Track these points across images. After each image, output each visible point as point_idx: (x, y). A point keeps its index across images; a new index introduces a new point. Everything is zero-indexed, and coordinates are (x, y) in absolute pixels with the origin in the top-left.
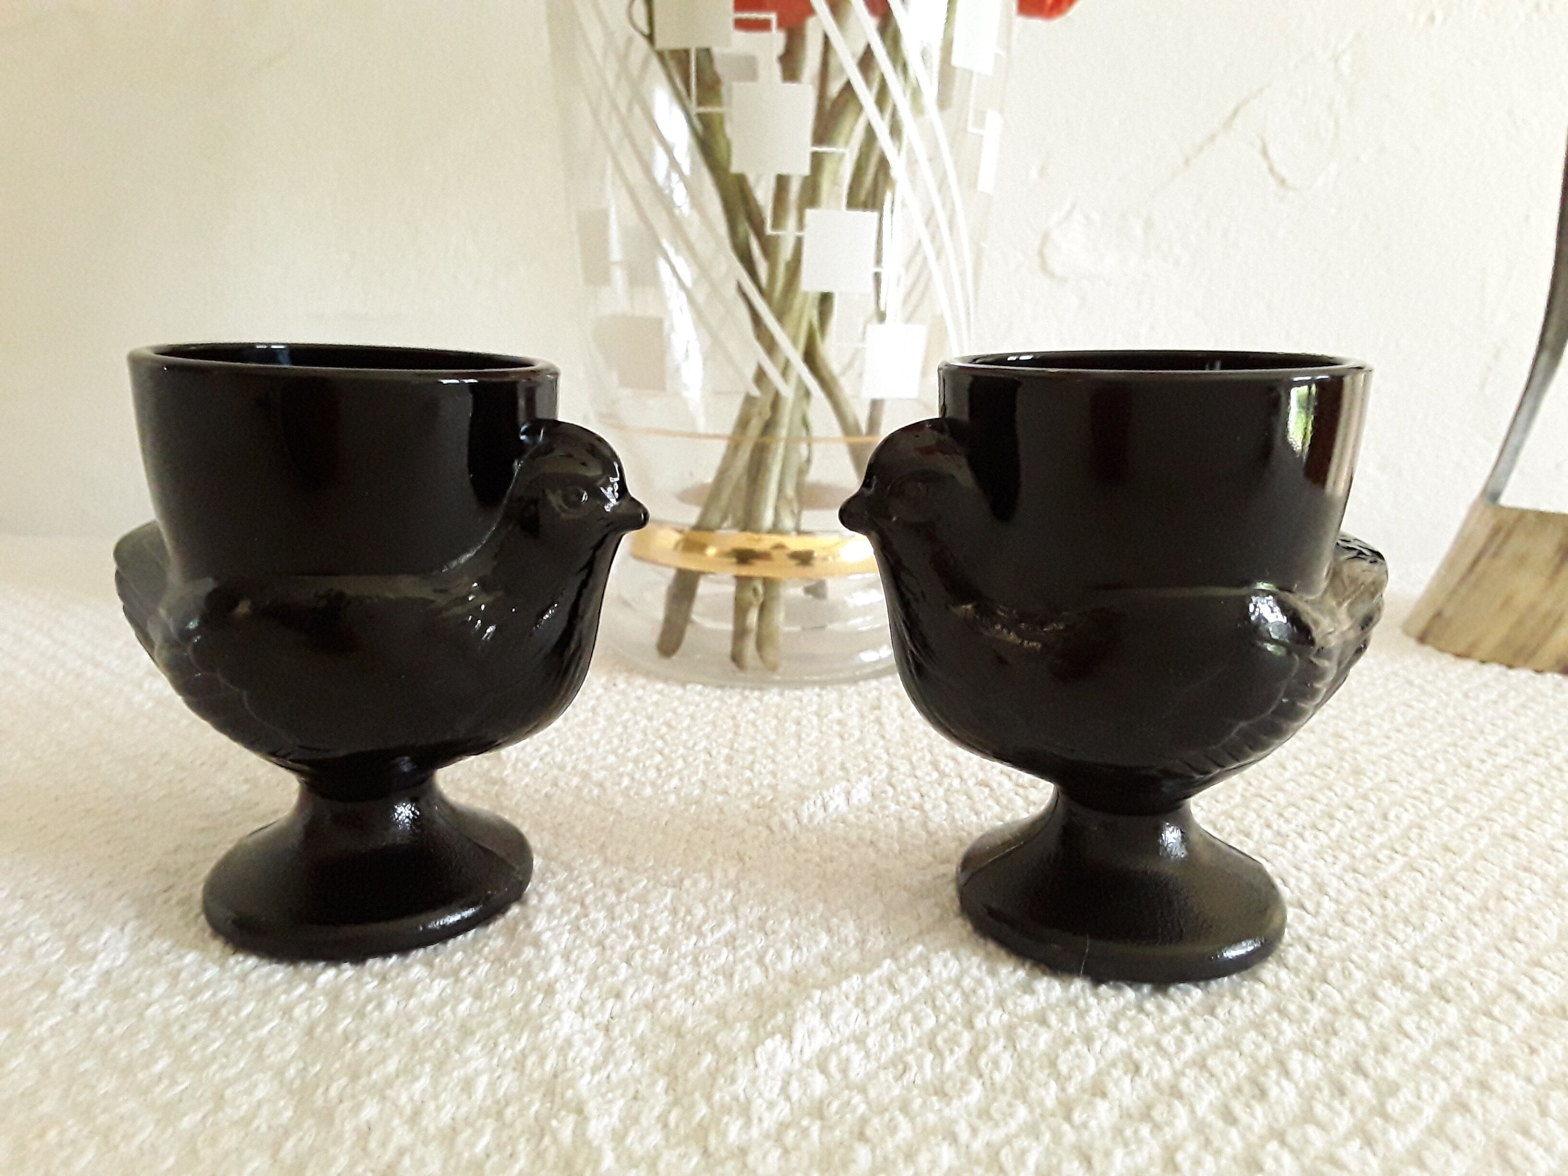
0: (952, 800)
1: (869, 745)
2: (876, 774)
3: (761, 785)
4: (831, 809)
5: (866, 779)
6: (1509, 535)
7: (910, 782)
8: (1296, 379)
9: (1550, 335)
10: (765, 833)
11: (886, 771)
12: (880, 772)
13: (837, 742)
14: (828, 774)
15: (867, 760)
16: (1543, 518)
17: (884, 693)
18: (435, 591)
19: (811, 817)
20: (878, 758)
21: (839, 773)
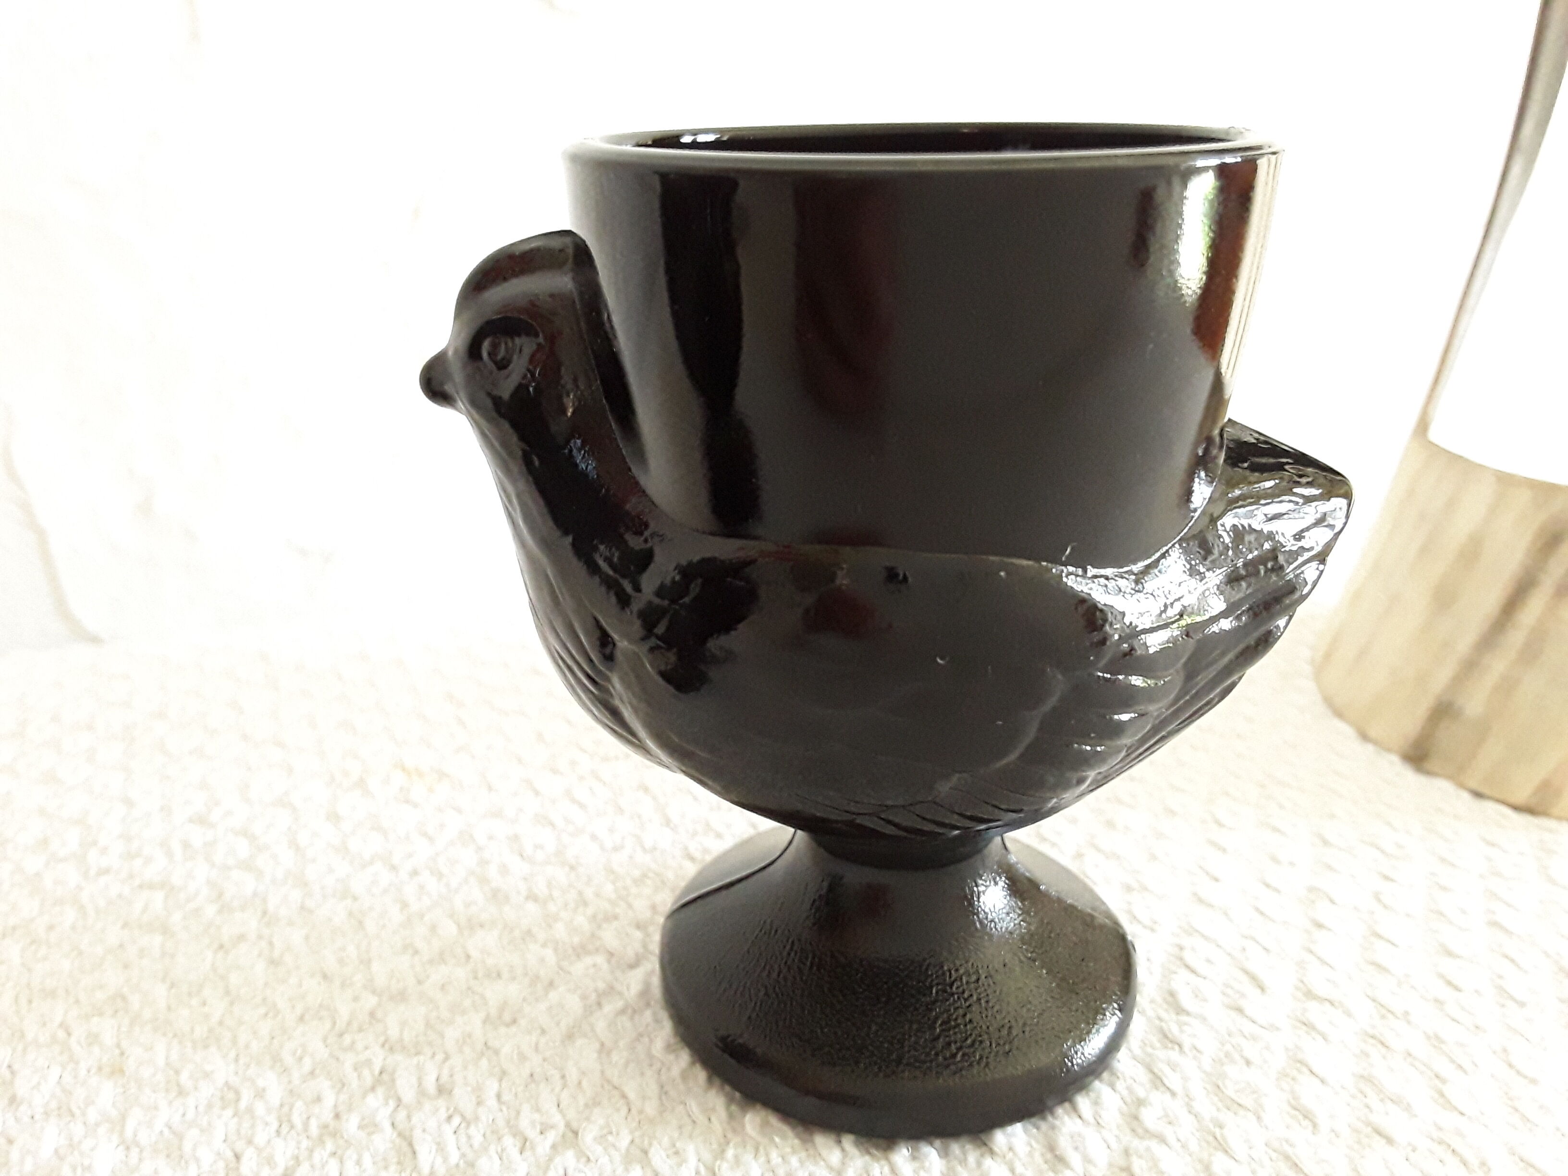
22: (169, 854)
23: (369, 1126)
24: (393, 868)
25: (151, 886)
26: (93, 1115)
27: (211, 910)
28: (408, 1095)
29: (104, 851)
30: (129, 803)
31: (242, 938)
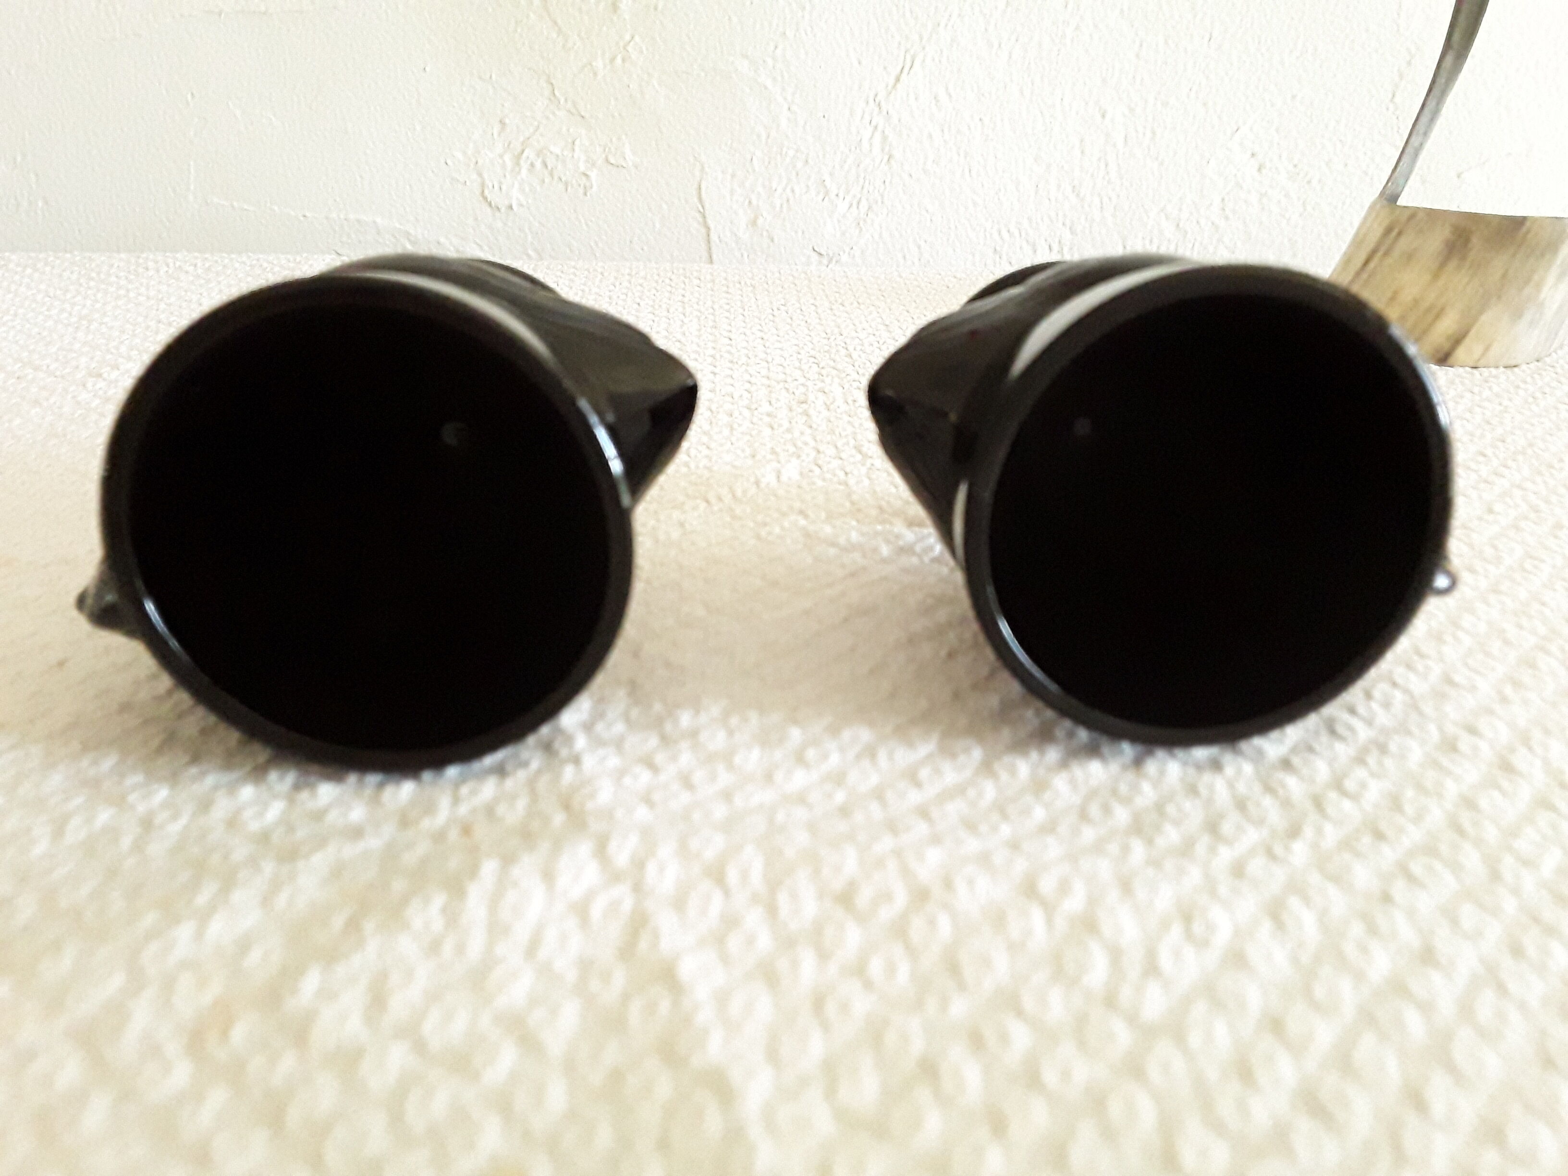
0: (874, 476)
1: (797, 434)
2: (804, 457)
3: (697, 467)
4: (763, 485)
5: (794, 460)
6: (1400, 234)
7: (836, 463)
9: (1456, 37)
10: (703, 505)
11: (813, 454)
12: (808, 455)
13: (767, 431)
14: (758, 457)
15: (795, 445)
16: (1433, 215)
17: (811, 389)
19: (744, 492)
20: (806, 444)
21: (769, 457)
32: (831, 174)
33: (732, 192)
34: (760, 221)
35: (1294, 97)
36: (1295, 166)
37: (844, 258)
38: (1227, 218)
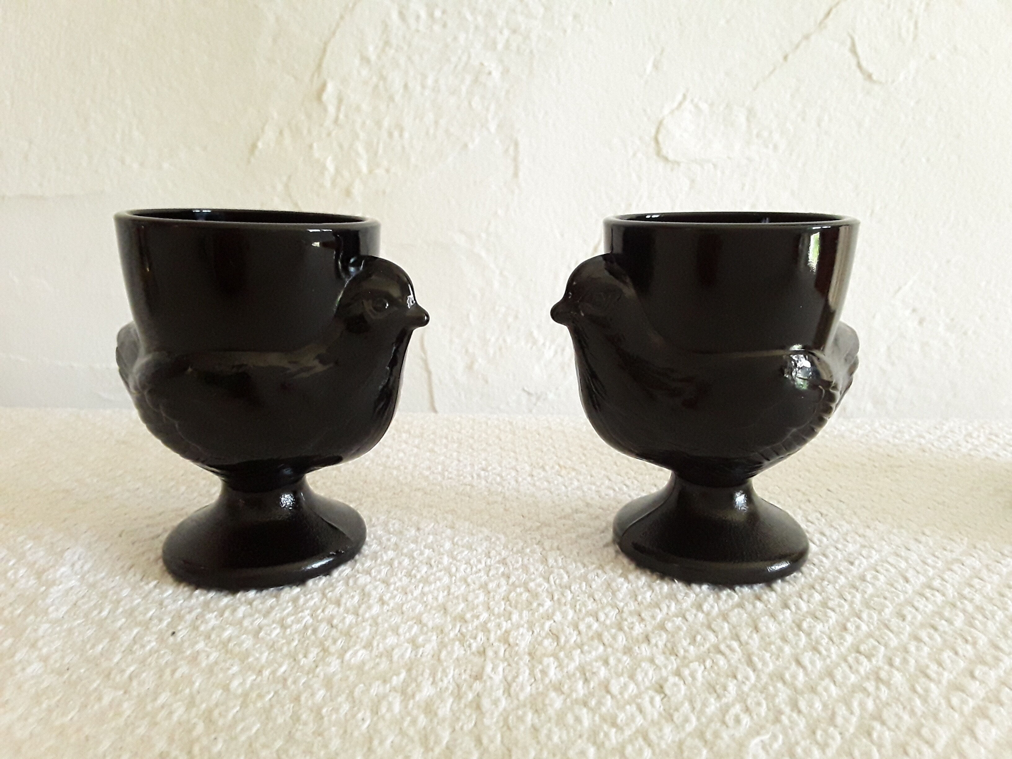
8: (814, 228)
18: (290, 362)
22: (472, 477)
23: (533, 552)
24: (551, 493)
25: (466, 485)
26: (444, 535)
27: (486, 493)
28: (547, 548)
29: (450, 473)
30: (459, 461)
31: (496, 502)
32: (539, 327)
33: (451, 342)
34: (476, 366)
35: (948, 261)
36: (952, 320)
37: (551, 396)
38: (893, 364)
